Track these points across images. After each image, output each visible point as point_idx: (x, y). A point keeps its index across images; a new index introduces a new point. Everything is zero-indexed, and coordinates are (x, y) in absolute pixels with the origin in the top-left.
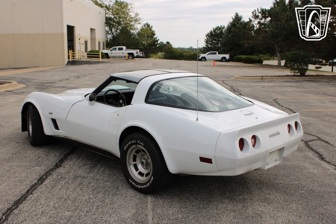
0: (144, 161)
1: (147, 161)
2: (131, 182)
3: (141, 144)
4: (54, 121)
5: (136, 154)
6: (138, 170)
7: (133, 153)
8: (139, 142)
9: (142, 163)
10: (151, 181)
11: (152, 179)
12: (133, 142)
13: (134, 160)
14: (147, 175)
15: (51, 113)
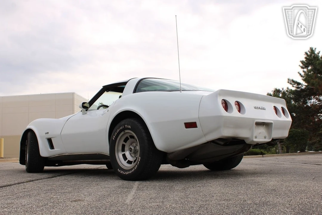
0: (132, 148)
1: (136, 148)
2: (119, 171)
3: (129, 127)
4: (50, 141)
5: (124, 143)
6: (127, 159)
7: (122, 142)
8: (126, 126)
9: (130, 150)
10: (138, 163)
11: (139, 160)
12: (121, 128)
13: (123, 150)
14: (135, 161)
15: (48, 133)
